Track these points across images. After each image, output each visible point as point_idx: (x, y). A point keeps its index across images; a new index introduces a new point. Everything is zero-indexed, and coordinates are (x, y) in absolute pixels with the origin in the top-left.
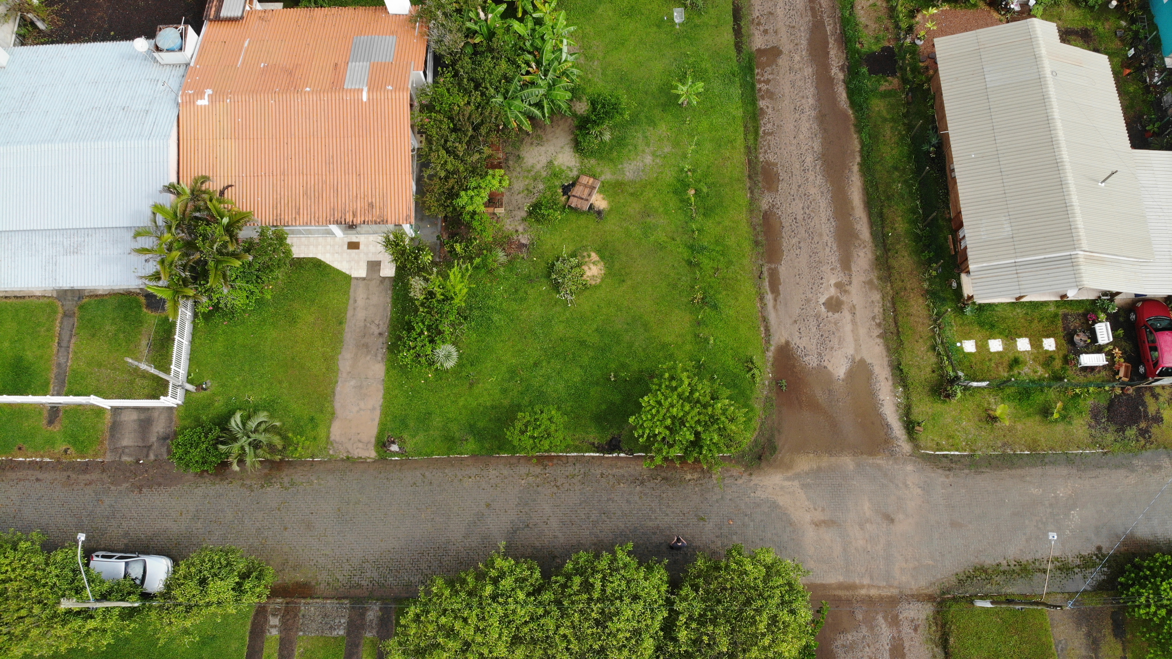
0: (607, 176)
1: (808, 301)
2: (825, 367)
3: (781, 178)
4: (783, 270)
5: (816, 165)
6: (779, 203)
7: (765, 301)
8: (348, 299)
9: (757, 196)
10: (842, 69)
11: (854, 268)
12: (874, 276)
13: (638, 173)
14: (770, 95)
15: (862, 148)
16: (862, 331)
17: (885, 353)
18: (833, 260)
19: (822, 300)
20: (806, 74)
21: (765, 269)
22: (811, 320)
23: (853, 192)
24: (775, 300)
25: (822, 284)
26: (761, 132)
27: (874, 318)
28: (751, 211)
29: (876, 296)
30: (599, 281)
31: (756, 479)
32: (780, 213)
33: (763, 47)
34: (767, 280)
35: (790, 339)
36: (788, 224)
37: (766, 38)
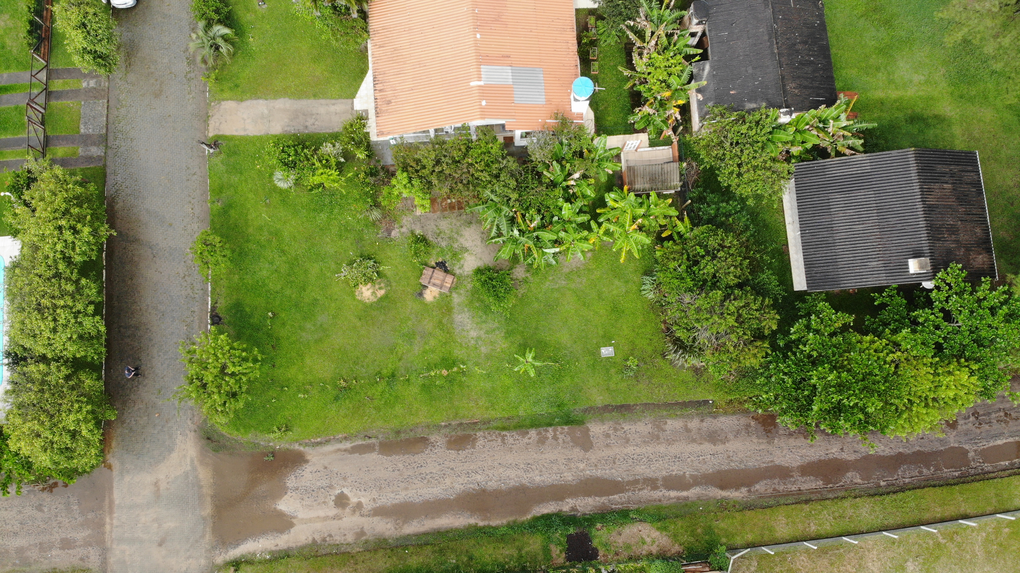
0: (456, 299)
1: (345, 479)
2: (286, 493)
3: (460, 452)
4: (374, 457)
5: (473, 484)
6: (436, 451)
7: (344, 442)
8: (335, 98)
9: (443, 431)
10: (573, 509)
11: (376, 519)
12: (369, 536)
13: (461, 326)
14: (542, 441)
15: (492, 527)
16: (318, 525)
17: (299, 544)
18: (383, 500)
19: (346, 491)
20: (565, 474)
21: (373, 440)
22: (328, 481)
23: (449, 518)
24: (345, 450)
25: (360, 490)
26: (504, 433)
27: (330, 536)
28: (428, 426)
29: (350, 538)
30: (359, 298)
31: (191, 435)
32: (427, 452)
33: (591, 433)
34: (364, 443)
35: (310, 463)
36: (416, 460)
37: (601, 437)
